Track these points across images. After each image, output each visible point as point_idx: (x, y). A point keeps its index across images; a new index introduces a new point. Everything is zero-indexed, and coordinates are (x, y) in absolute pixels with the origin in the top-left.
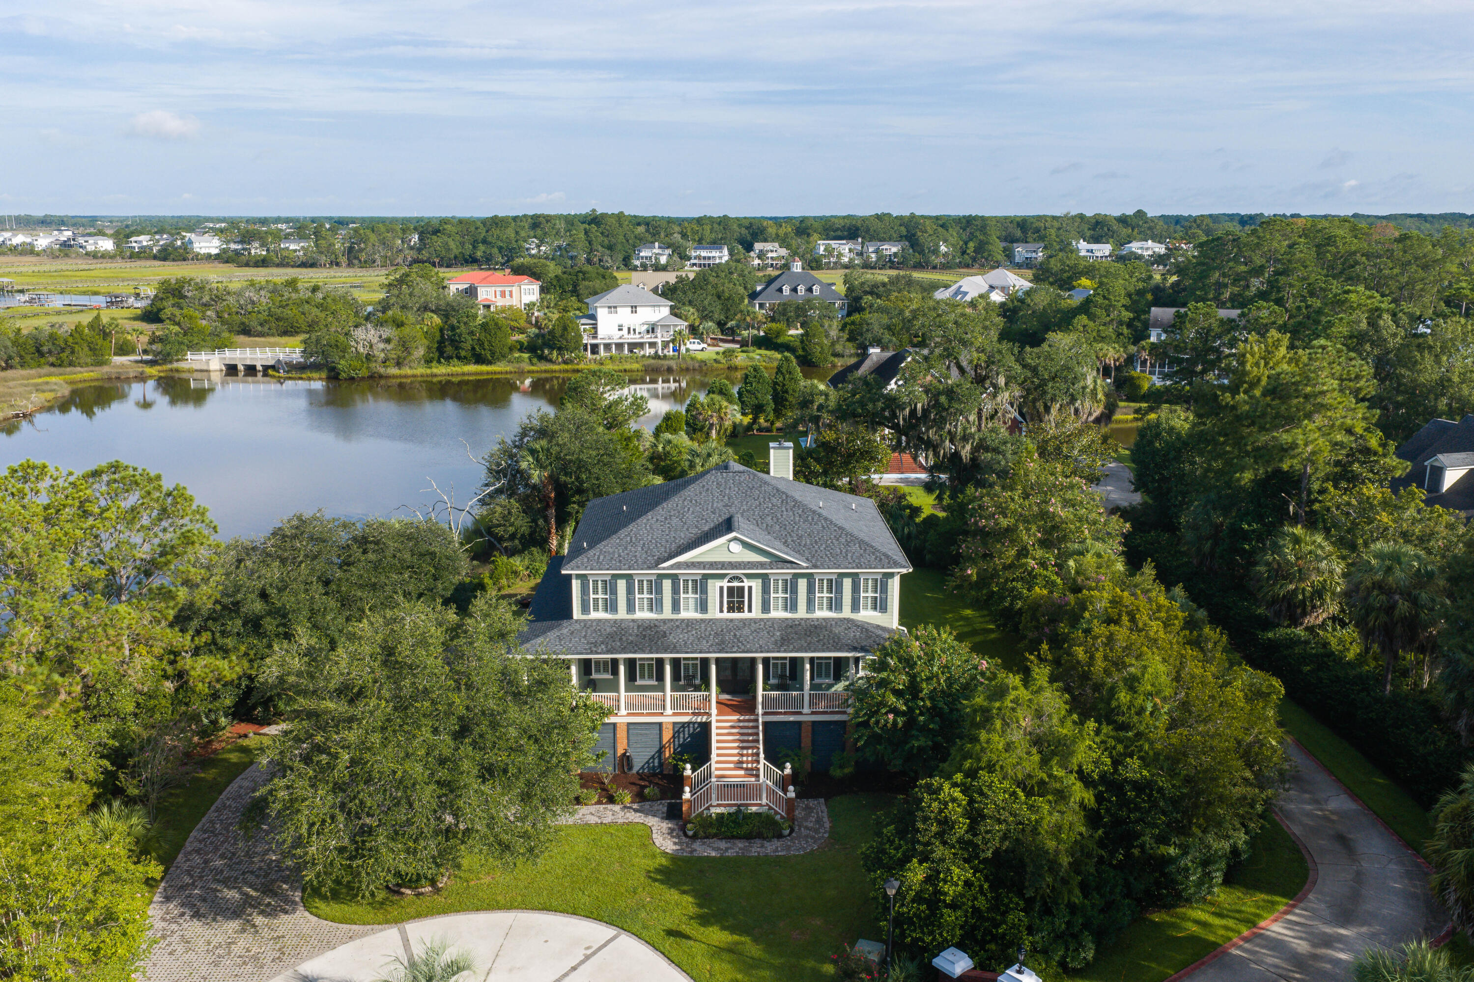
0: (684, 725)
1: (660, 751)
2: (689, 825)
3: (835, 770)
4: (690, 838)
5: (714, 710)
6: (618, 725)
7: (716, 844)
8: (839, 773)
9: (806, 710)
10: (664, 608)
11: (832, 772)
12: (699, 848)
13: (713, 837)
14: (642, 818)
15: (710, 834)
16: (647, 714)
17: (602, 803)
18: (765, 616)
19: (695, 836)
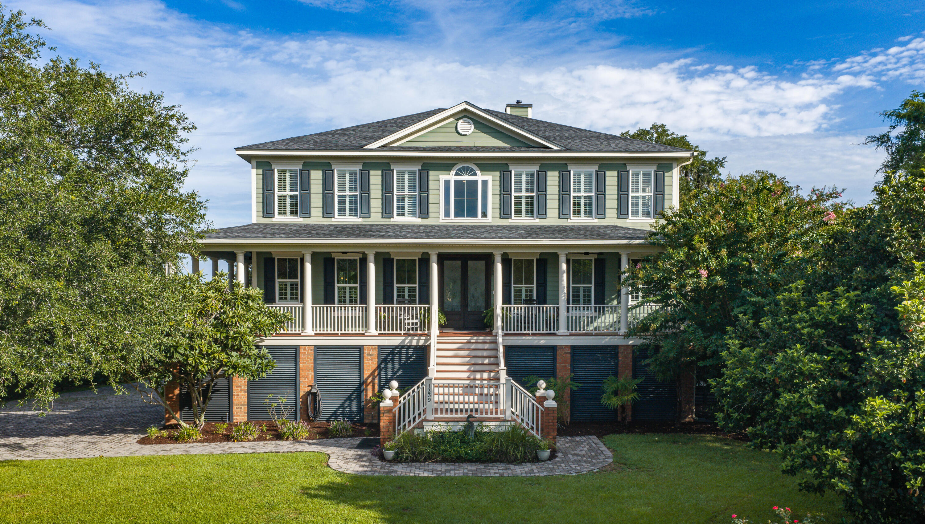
0: (394, 350)
1: (360, 390)
2: (388, 444)
3: (609, 399)
4: (390, 461)
5: (435, 330)
6: (302, 350)
7: (431, 466)
8: (615, 402)
9: (563, 330)
10: (372, 210)
11: (604, 400)
12: (401, 470)
13: (425, 460)
14: (319, 448)
15: (421, 453)
16: (343, 335)
17: (265, 439)
18: (504, 222)
19: (397, 460)
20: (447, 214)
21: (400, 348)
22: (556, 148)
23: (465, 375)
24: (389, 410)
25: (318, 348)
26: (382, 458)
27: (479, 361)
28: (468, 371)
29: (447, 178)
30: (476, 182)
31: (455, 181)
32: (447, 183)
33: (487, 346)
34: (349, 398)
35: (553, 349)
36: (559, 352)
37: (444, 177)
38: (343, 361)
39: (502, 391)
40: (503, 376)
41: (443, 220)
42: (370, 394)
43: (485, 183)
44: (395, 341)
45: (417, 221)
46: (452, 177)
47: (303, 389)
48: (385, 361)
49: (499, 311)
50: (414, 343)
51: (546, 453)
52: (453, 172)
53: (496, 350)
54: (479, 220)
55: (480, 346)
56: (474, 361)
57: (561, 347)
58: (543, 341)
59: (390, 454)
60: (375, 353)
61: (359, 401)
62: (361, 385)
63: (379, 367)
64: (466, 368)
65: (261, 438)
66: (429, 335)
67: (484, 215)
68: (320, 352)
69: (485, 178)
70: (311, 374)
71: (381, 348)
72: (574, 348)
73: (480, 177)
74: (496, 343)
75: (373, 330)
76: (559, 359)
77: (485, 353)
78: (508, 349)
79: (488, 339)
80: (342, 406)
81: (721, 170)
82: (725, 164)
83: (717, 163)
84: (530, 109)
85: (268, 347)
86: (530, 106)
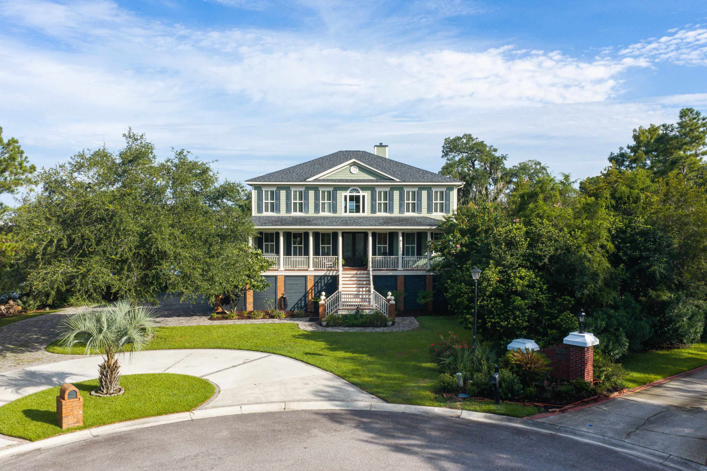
0: (321, 277)
1: (306, 296)
2: (323, 319)
3: (420, 300)
4: (324, 326)
5: (341, 268)
6: (278, 277)
7: (342, 328)
8: (423, 301)
9: (400, 268)
10: (310, 209)
11: (418, 301)
12: (330, 329)
13: (339, 326)
14: (292, 322)
15: (338, 323)
16: (298, 270)
17: (266, 318)
18: (373, 215)
19: (328, 326)
20: (346, 211)
21: (324, 276)
22: (398, 180)
23: (355, 289)
24: (323, 305)
25: (286, 276)
26: (321, 325)
27: (361, 283)
28: (356, 287)
29: (345, 194)
30: (359, 196)
31: (350, 196)
32: (346, 197)
33: (365, 276)
34: (301, 300)
35: (396, 277)
36: (399, 278)
37: (344, 193)
38: (298, 282)
39: (372, 297)
40: (372, 290)
41: (344, 214)
42: (310, 298)
43: (364, 197)
44: (322, 273)
45: (331, 215)
46: (348, 193)
47: (279, 296)
48: (317, 282)
49: (370, 259)
50: (331, 274)
51: (390, 323)
52: (348, 191)
53: (369, 277)
54: (361, 214)
55: (362, 276)
56: (359, 283)
57: (399, 276)
58: (391, 273)
59: (324, 324)
60: (312, 279)
61: (305, 301)
62: (306, 293)
63: (314, 285)
64: (355, 286)
65: (264, 318)
66: (338, 271)
67: (364, 211)
68: (287, 278)
69: (364, 194)
70: (283, 288)
71: (315, 276)
72: (405, 276)
73: (361, 194)
74: (369, 274)
75: (311, 268)
76: (398, 282)
77: (364, 279)
78: (374, 277)
79: (365, 272)
80: (297, 303)
81: (504, 162)
82: (507, 159)
83: (502, 158)
84: (387, 148)
85: (265, 276)
86: (387, 146)
